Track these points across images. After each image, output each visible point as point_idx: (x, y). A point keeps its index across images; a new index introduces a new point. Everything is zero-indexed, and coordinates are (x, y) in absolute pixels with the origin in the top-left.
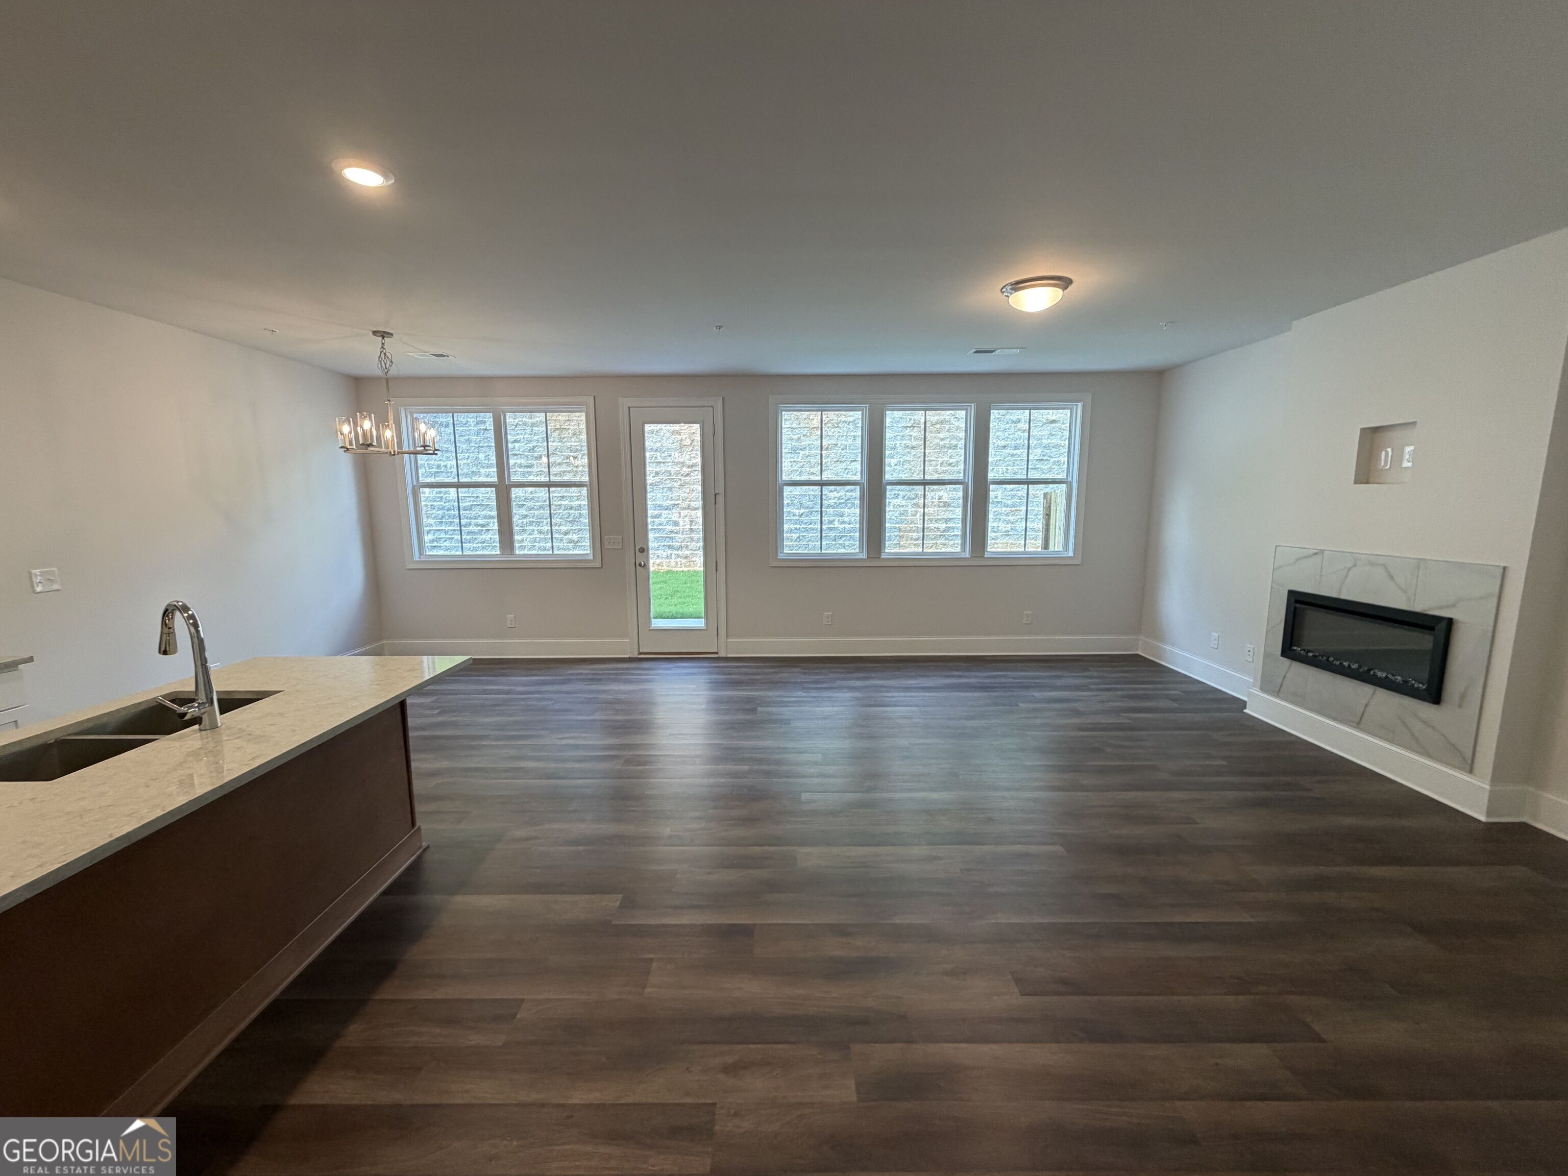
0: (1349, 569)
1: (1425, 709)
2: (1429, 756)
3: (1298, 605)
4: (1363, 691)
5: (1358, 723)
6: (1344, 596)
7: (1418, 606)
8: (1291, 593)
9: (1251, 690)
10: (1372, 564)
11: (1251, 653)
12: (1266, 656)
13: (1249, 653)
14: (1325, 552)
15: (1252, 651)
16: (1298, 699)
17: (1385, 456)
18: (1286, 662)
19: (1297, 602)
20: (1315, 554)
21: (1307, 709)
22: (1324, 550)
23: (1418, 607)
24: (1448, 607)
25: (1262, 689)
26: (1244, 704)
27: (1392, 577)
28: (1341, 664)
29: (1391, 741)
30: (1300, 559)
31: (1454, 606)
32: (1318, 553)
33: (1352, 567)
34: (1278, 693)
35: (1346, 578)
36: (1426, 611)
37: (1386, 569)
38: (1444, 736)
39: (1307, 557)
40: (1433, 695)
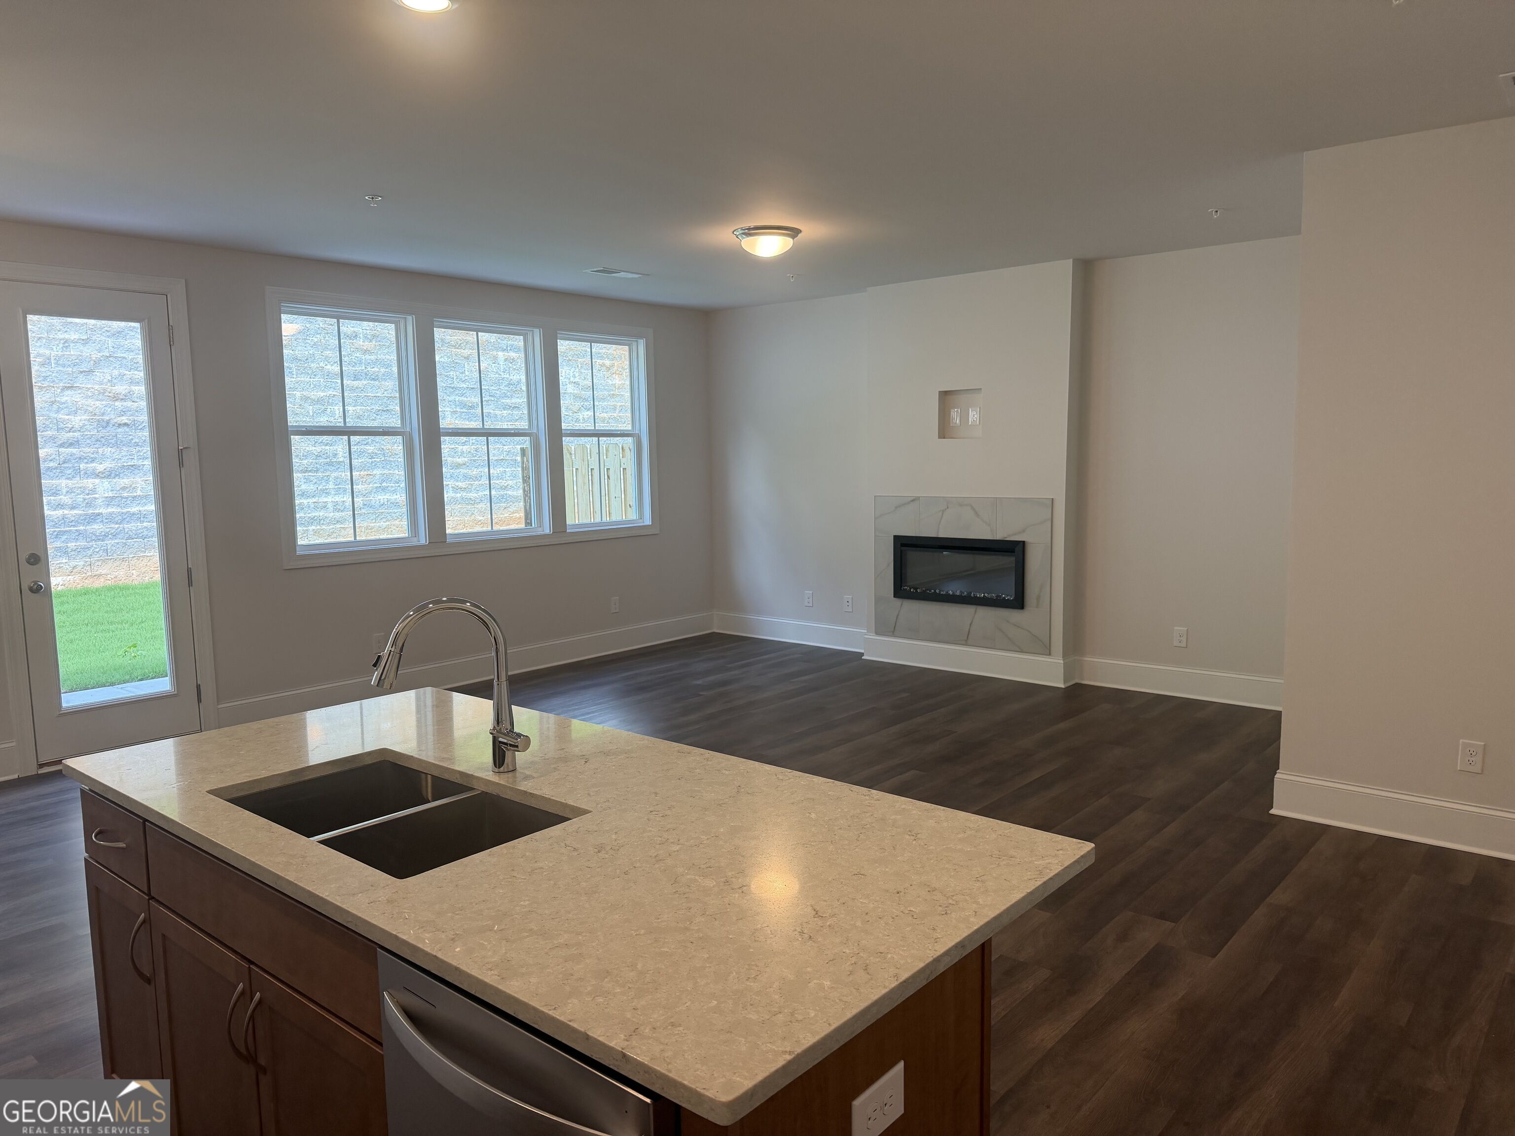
0: (943, 511)
1: (1014, 615)
2: (1022, 651)
3: (902, 548)
4: (968, 611)
5: (966, 641)
6: (942, 535)
7: (1000, 535)
8: (896, 538)
9: (865, 639)
10: (961, 505)
11: (850, 604)
12: (878, 600)
14: (921, 498)
15: (850, 602)
16: (914, 633)
17: (955, 416)
18: (898, 602)
19: (903, 545)
20: (913, 501)
21: (919, 640)
22: (919, 497)
24: (1020, 532)
25: (877, 633)
26: (862, 654)
27: (977, 514)
28: (946, 594)
29: (992, 648)
30: (900, 506)
31: (1024, 531)
32: (915, 500)
33: (946, 509)
34: (893, 633)
35: (941, 519)
36: (1006, 538)
37: (972, 508)
38: (1029, 632)
39: (905, 504)
40: (1019, 602)
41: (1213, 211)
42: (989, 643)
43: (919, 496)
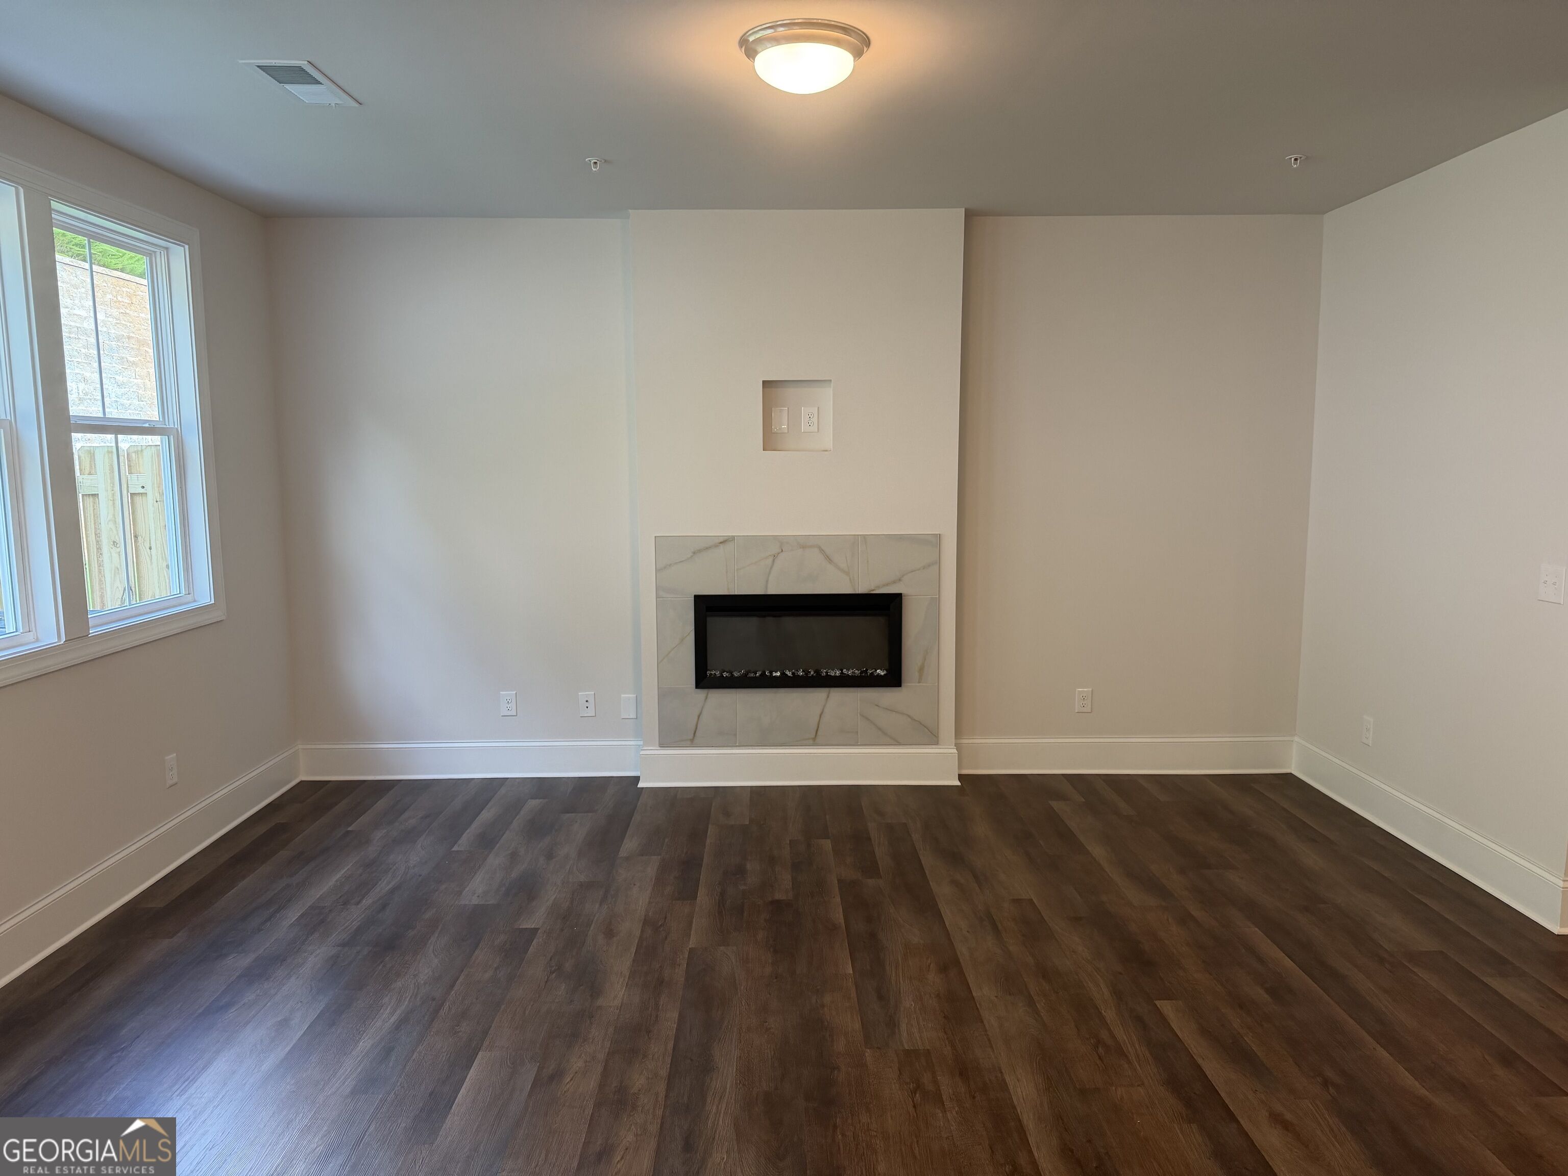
0: (775, 557)
1: (886, 698)
2: (897, 743)
3: (709, 613)
4: (816, 697)
5: (815, 740)
6: (772, 590)
7: (863, 586)
8: (697, 598)
9: (642, 752)
10: (803, 547)
11: (591, 705)
12: (664, 695)
13: (587, 704)
14: (735, 539)
15: (591, 700)
16: (727, 737)
17: (780, 417)
18: (702, 693)
19: (709, 608)
20: (722, 542)
21: (741, 746)
22: (733, 537)
23: (862, 588)
24: (894, 582)
25: (662, 745)
26: (637, 779)
27: (829, 559)
28: (783, 674)
29: (856, 744)
30: (700, 551)
31: (899, 580)
32: (725, 541)
33: (778, 554)
34: (692, 741)
35: (771, 568)
36: (873, 590)
37: (822, 551)
38: (909, 716)
39: (707, 548)
40: (894, 679)
41: (1291, 158)
42: (849, 737)
43: (734, 535)
